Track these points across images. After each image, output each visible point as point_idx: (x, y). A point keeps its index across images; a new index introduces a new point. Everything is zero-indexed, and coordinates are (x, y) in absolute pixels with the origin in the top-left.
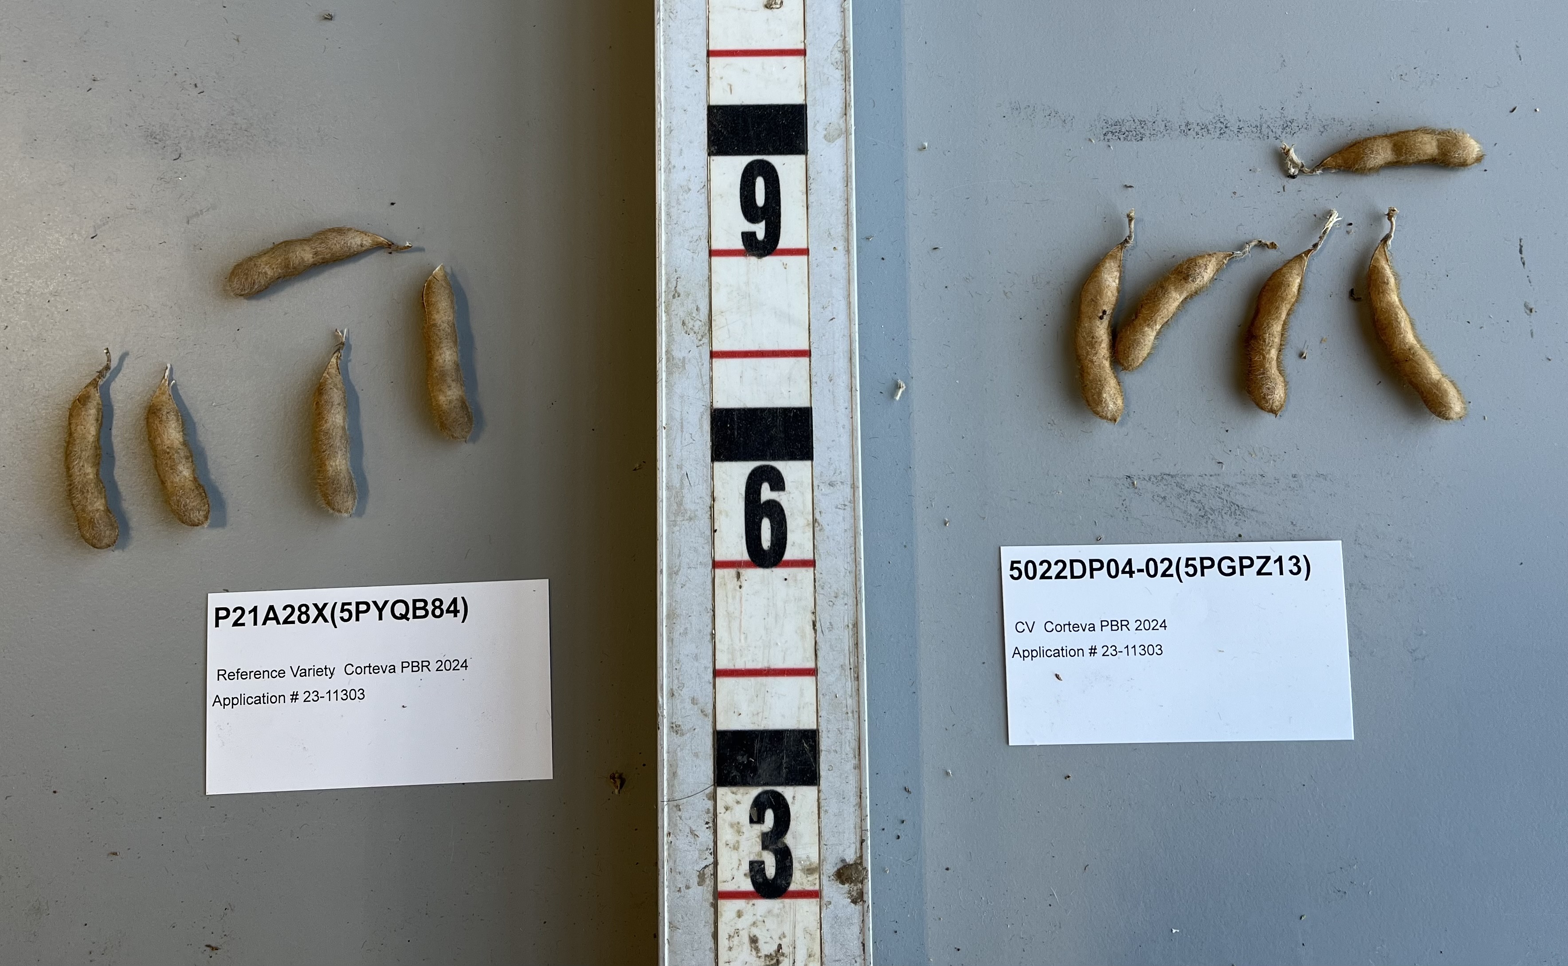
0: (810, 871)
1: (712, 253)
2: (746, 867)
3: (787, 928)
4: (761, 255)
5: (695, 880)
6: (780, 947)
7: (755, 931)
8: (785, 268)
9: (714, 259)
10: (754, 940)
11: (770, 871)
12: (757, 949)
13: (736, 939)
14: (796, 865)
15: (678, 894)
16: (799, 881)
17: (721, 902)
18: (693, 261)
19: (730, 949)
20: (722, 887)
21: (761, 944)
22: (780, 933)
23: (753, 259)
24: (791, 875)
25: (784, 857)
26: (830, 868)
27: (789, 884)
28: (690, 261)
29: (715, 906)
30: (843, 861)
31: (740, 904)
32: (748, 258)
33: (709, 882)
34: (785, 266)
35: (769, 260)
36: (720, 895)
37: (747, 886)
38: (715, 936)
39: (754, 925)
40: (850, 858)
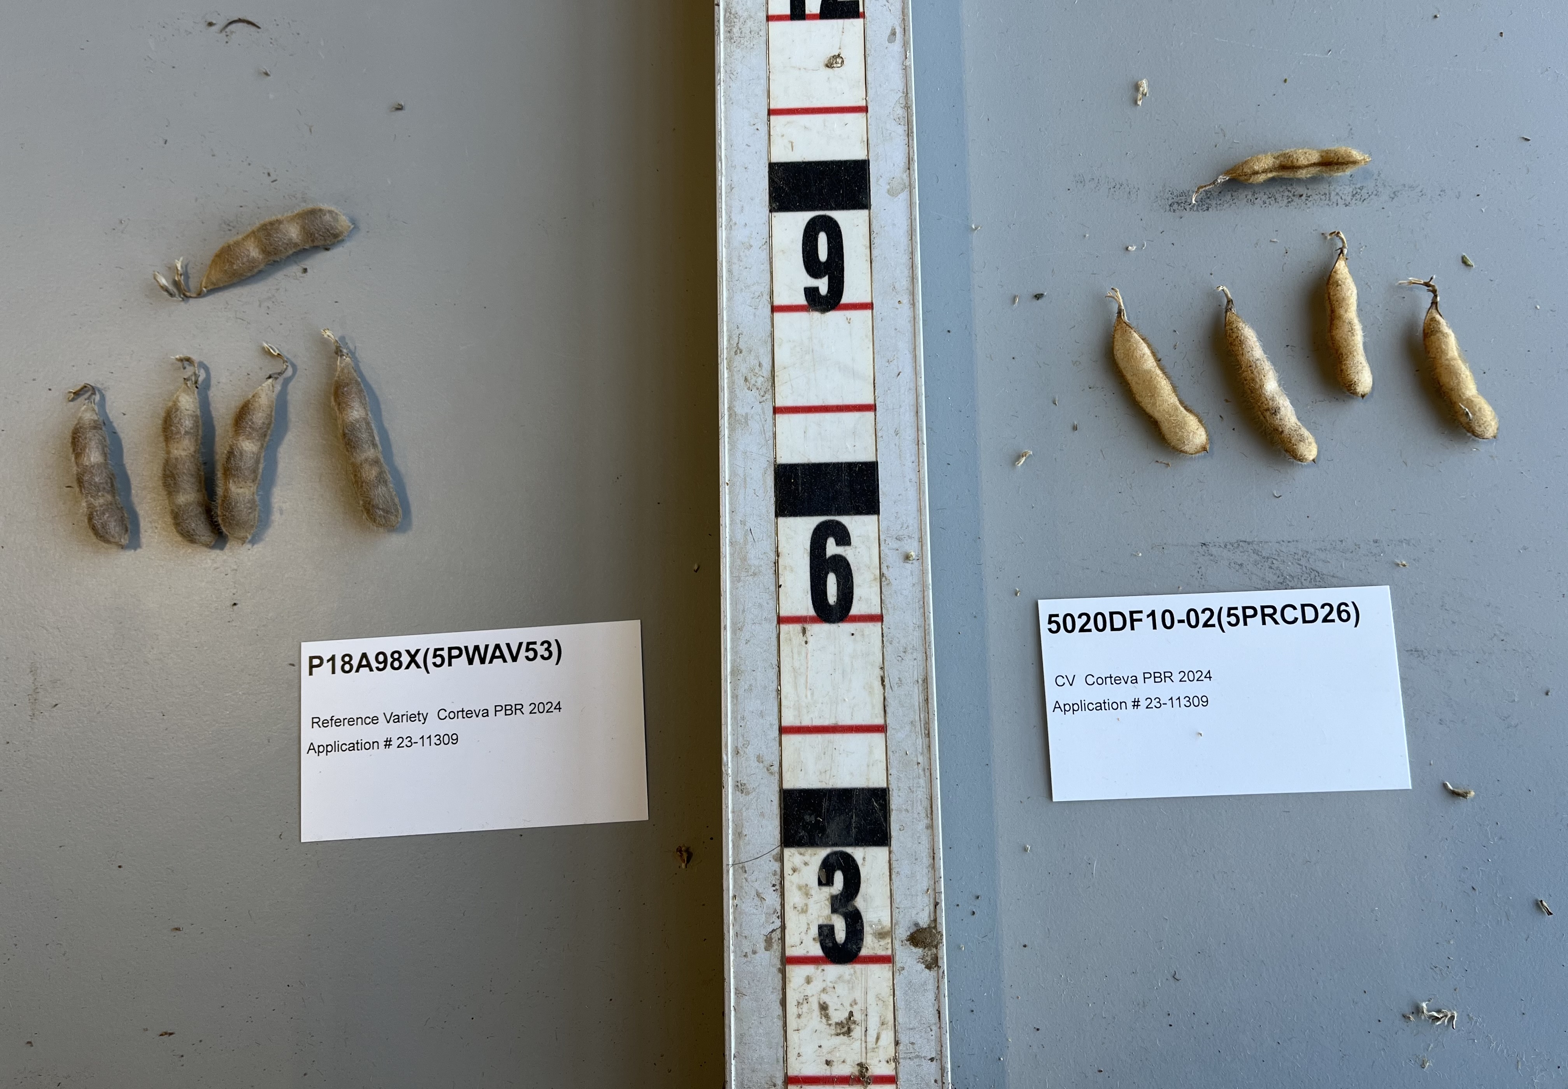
0: (881, 935)
1: (774, 309)
2: (814, 931)
3: (858, 995)
4: (824, 310)
5: (763, 945)
6: (851, 1014)
7: (825, 998)
8: (849, 323)
9: (776, 315)
10: (824, 1007)
11: (840, 935)
12: (827, 1017)
13: (805, 1007)
14: (867, 929)
15: (744, 960)
16: (870, 946)
17: (789, 968)
18: (755, 317)
19: (799, 1016)
20: (790, 952)
21: (831, 1011)
22: (850, 1000)
23: (816, 315)
24: (862, 940)
25: (855, 921)
26: (903, 932)
27: (860, 949)
28: (752, 317)
29: (783, 972)
30: (916, 924)
31: (809, 969)
32: (811, 313)
33: (776, 947)
34: (849, 321)
35: (832, 315)
36: (787, 961)
37: (816, 950)
38: (783, 1003)
39: (824, 990)
40: (924, 921)
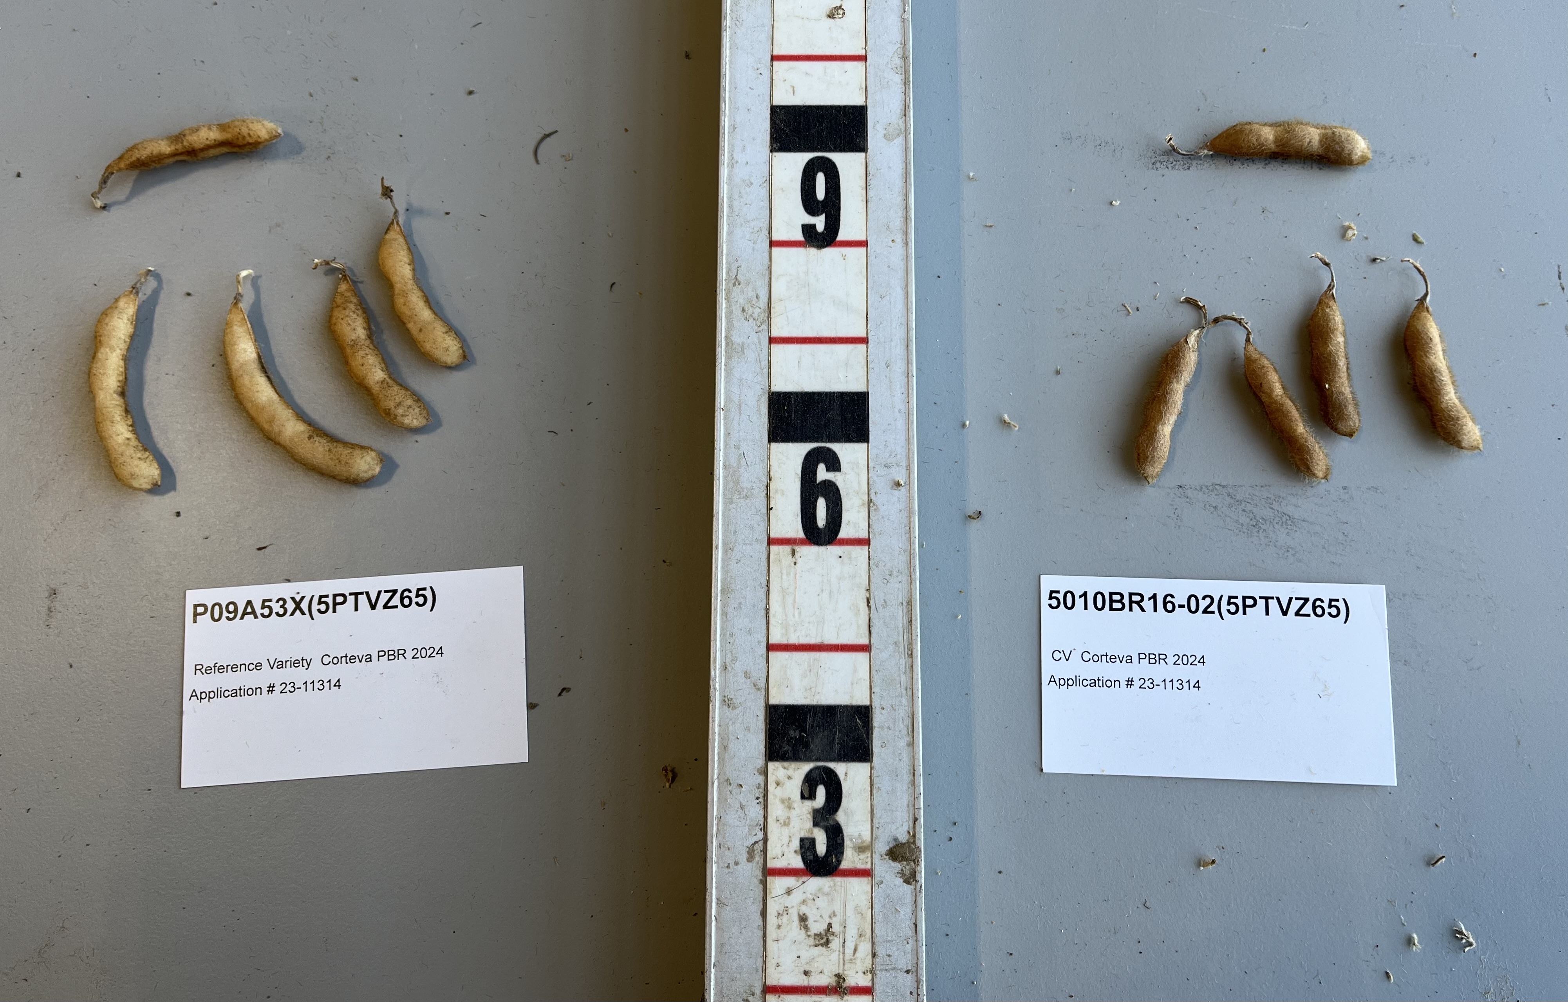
0: (861, 849)
1: (773, 244)
2: (796, 844)
3: (837, 907)
4: (820, 246)
5: (745, 856)
6: (830, 925)
7: (804, 909)
8: (844, 259)
9: (774, 249)
10: (803, 919)
11: (821, 848)
12: (806, 928)
13: (785, 918)
14: (847, 843)
15: (727, 870)
16: (850, 859)
17: (770, 879)
18: (754, 251)
19: (779, 927)
20: (771, 864)
21: (810, 922)
22: (829, 912)
23: (813, 251)
24: (842, 853)
25: (835, 834)
26: (882, 847)
27: (839, 862)
28: (751, 251)
29: (764, 883)
30: (896, 839)
31: (790, 881)
32: (808, 249)
33: (758, 858)
34: (844, 257)
35: (829, 252)
36: (769, 872)
37: (797, 863)
38: (764, 914)
39: (804, 902)
40: (903, 838)
